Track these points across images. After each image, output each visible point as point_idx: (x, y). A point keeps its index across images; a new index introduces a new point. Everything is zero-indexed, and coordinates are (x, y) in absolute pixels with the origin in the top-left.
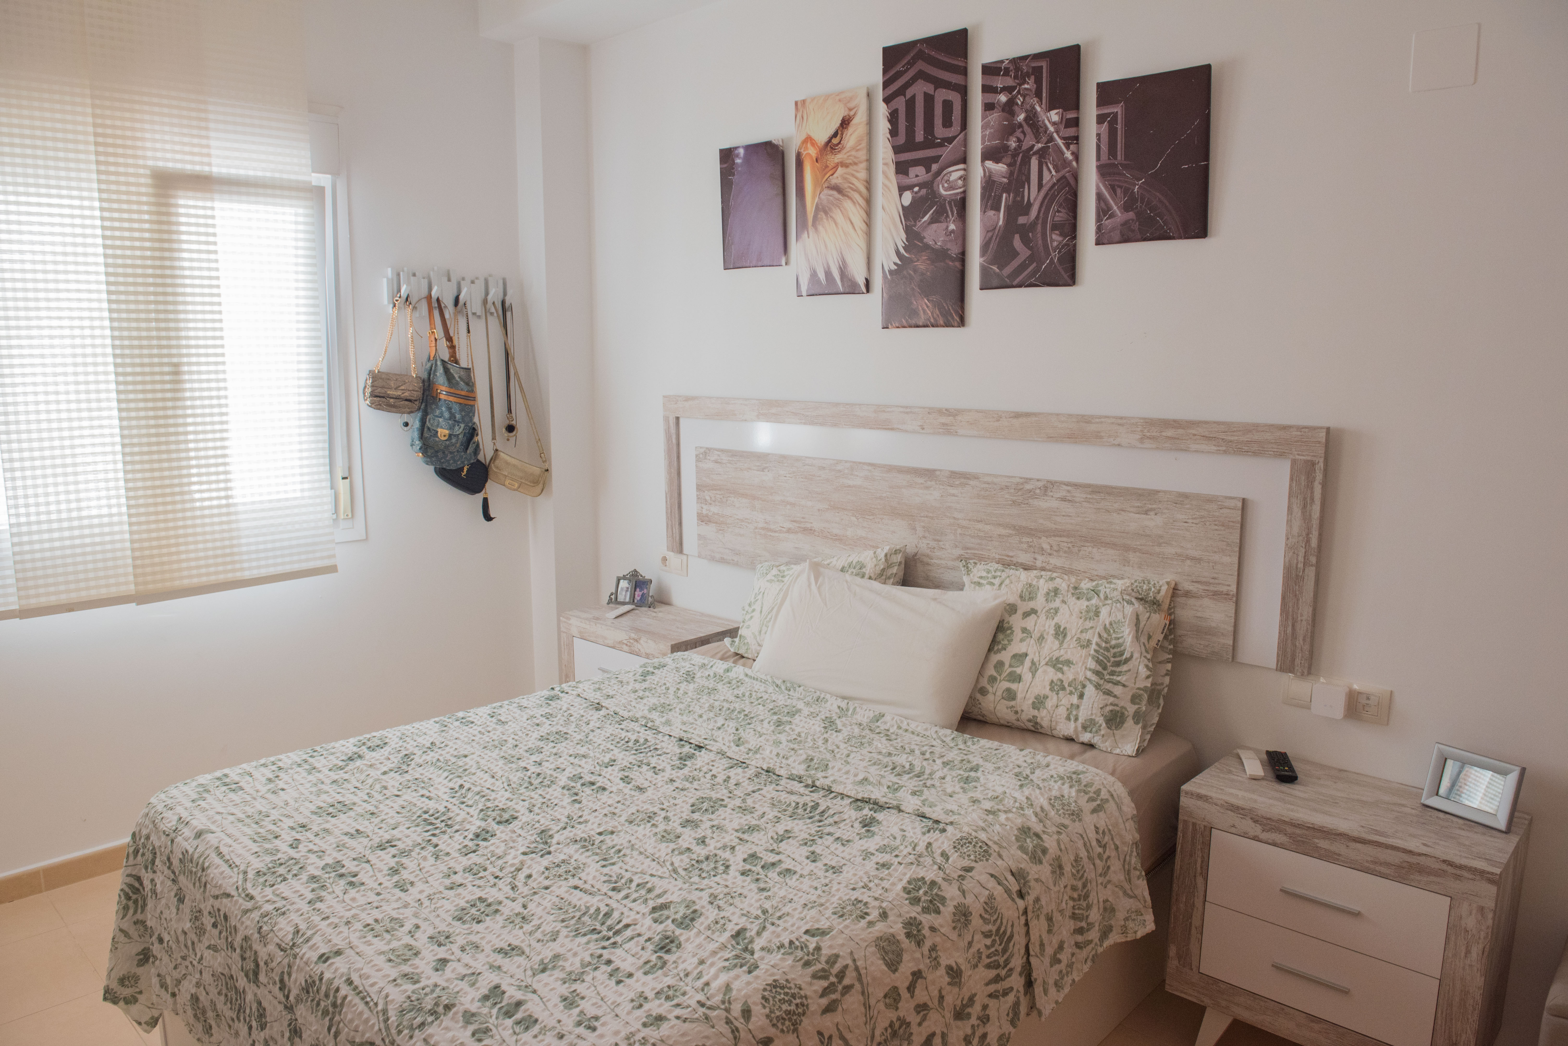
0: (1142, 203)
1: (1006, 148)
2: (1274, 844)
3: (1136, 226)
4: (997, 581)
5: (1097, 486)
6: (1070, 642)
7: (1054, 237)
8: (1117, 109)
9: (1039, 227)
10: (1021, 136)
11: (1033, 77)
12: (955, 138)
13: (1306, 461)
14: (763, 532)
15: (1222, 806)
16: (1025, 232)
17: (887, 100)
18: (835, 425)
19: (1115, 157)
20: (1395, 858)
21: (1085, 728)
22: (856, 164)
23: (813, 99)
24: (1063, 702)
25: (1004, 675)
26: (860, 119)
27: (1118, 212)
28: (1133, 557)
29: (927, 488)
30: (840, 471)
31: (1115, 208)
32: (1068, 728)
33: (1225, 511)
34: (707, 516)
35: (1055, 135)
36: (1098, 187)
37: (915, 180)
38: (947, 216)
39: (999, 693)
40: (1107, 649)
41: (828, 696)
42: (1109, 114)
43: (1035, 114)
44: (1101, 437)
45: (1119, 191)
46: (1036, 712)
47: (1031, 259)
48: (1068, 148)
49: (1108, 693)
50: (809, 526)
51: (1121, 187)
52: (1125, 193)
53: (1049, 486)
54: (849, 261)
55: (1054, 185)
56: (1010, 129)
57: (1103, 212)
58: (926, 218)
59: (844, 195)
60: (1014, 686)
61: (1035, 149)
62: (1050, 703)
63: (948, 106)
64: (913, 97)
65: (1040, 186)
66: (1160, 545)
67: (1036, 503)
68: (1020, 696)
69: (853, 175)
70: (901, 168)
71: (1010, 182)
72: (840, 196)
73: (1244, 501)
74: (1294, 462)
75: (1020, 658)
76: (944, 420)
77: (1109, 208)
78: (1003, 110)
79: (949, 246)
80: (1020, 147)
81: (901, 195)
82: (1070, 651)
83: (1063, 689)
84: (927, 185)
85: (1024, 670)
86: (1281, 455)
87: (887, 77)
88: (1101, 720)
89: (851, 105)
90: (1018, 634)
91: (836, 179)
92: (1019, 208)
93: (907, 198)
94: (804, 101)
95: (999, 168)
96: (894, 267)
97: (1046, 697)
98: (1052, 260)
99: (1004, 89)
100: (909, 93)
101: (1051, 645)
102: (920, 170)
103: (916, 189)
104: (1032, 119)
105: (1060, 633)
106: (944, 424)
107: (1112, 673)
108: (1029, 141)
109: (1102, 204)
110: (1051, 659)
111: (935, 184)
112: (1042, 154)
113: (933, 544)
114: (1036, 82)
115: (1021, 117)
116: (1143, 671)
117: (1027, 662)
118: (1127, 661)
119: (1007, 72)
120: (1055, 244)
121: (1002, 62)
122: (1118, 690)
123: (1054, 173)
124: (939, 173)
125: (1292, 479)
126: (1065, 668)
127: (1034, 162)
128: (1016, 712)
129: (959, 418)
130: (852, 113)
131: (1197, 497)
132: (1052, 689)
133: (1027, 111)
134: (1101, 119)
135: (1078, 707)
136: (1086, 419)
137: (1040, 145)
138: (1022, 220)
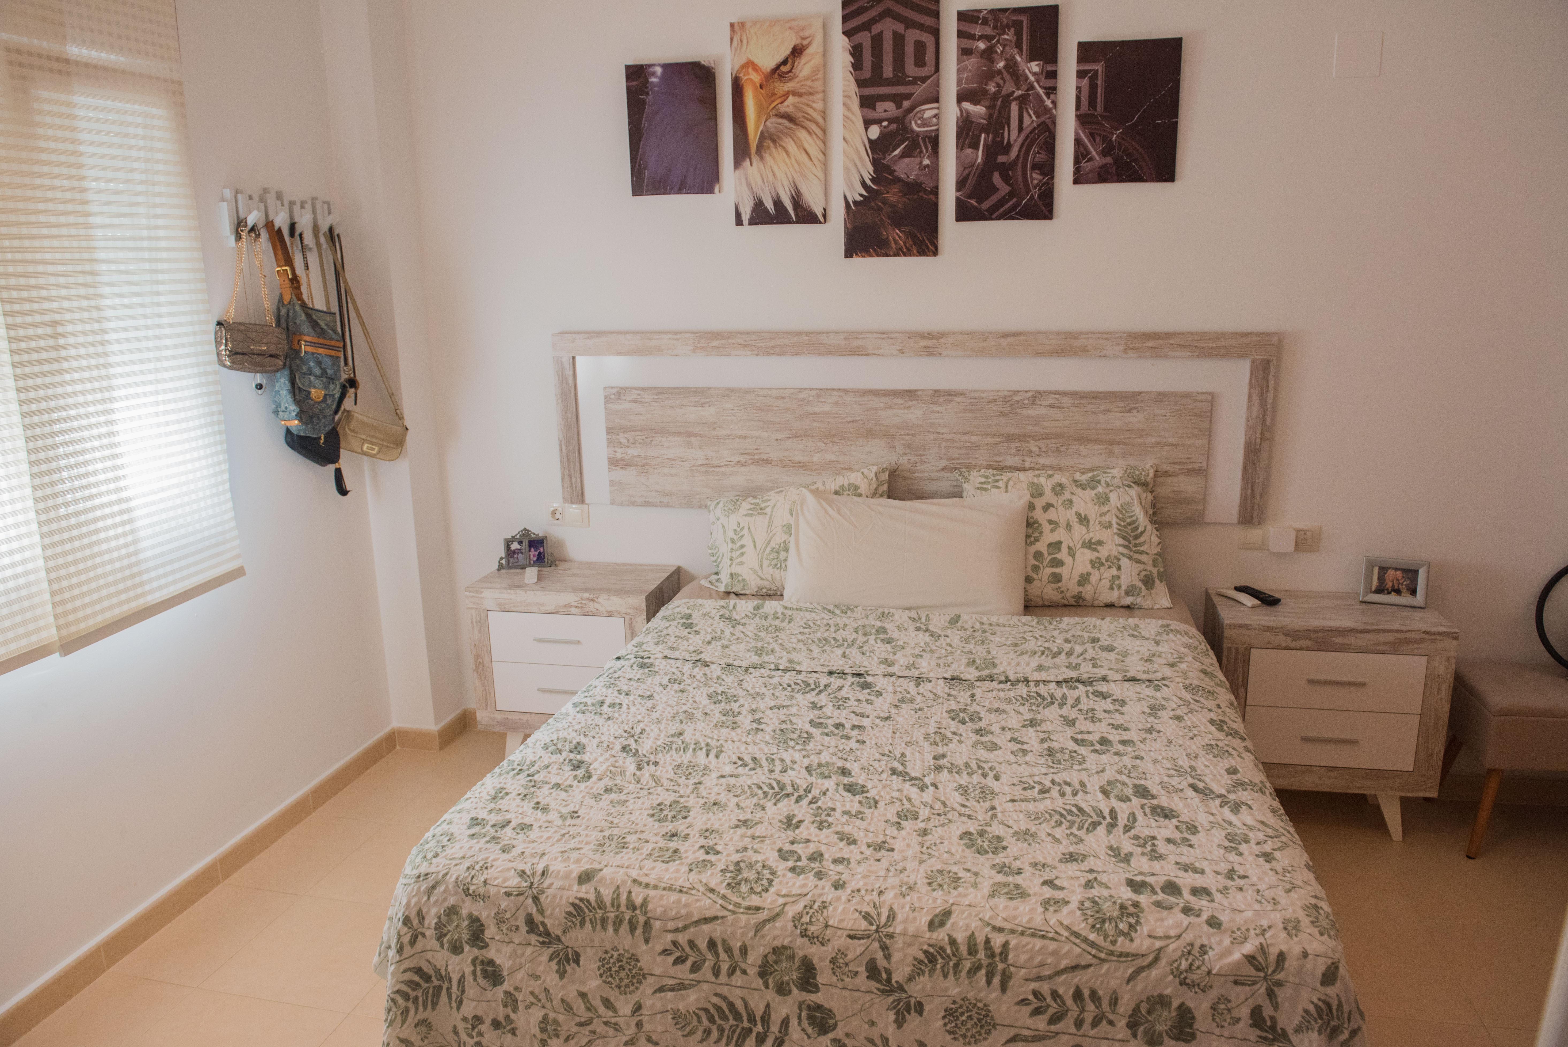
0: (1119, 149)
1: (985, 92)
2: (1302, 649)
3: (1114, 170)
4: (1001, 484)
5: (1084, 393)
6: (1095, 526)
7: (1034, 175)
8: (1099, 67)
9: (1019, 166)
10: (1001, 82)
11: (1013, 30)
12: (927, 78)
13: (1263, 360)
14: (703, 469)
15: (1260, 629)
16: (1005, 170)
17: (847, 33)
18: (796, 354)
19: (1095, 108)
20: (1390, 637)
21: (1127, 593)
22: (811, 94)
23: (755, 23)
24: (1105, 575)
25: (1045, 563)
26: (816, 48)
27: (1096, 157)
28: (1117, 449)
29: (908, 407)
30: (803, 399)
31: (1094, 153)
32: (1113, 596)
33: (1197, 404)
34: (623, 459)
35: (1036, 84)
36: (1076, 133)
37: (884, 115)
38: (921, 152)
39: (1045, 578)
40: (1125, 527)
41: (892, 611)
42: (1090, 71)
43: (1016, 63)
44: (1088, 351)
45: (1098, 138)
46: (1080, 589)
47: (1011, 195)
48: (1048, 97)
49: (1138, 562)
50: (764, 456)
51: (1100, 135)
52: (1104, 141)
53: (1036, 397)
54: (804, 190)
55: (1035, 129)
56: (990, 75)
57: (1081, 155)
58: (897, 152)
59: (797, 124)
60: (1057, 570)
61: (1015, 95)
62: (1094, 579)
63: (920, 47)
64: (880, 35)
65: (1021, 129)
66: (1141, 436)
67: (1024, 412)
68: (1065, 578)
69: (808, 105)
70: (867, 102)
71: (989, 124)
72: (792, 126)
73: (1212, 394)
74: (1253, 361)
75: (1056, 546)
76: (926, 343)
77: (1088, 152)
78: (982, 57)
79: (922, 180)
80: (999, 92)
81: (866, 129)
82: (1097, 533)
83: (1103, 565)
84: (899, 120)
85: (1063, 555)
86: (1243, 356)
87: (847, 11)
88: (1140, 584)
89: (805, 34)
90: (1046, 527)
91: (785, 108)
92: (997, 148)
93: (875, 132)
94: (742, 24)
95: (978, 110)
96: (859, 198)
97: (1089, 574)
98: (1032, 196)
99: (982, 37)
100: (876, 29)
101: (1079, 530)
102: (890, 106)
103: (885, 124)
104: (1012, 68)
105: (1083, 520)
106: (926, 347)
107: (1136, 545)
108: (1009, 87)
109: (1082, 150)
110: (1084, 542)
111: (907, 120)
112: (1023, 101)
113: (914, 459)
114: (1016, 34)
115: (1001, 65)
116: (1155, 540)
117: (1064, 548)
118: (1142, 533)
119: (985, 22)
120: (1036, 182)
121: (980, 11)
122: (1144, 558)
123: (1034, 118)
124: (910, 110)
125: (1252, 374)
126: (1099, 548)
127: (1014, 108)
128: (1062, 592)
129: (943, 341)
130: (805, 42)
131: (1174, 394)
132: (1093, 567)
133: (1006, 60)
134: (1081, 74)
135: (1118, 577)
136: (1073, 335)
137: (1020, 92)
138: (1001, 159)
